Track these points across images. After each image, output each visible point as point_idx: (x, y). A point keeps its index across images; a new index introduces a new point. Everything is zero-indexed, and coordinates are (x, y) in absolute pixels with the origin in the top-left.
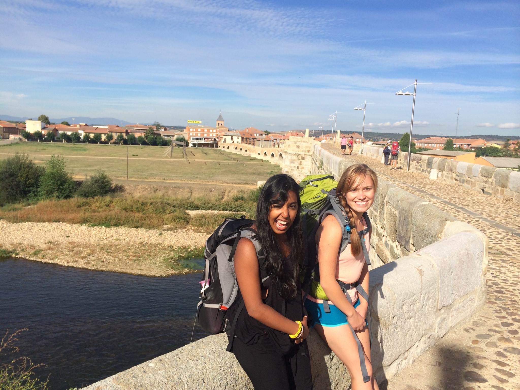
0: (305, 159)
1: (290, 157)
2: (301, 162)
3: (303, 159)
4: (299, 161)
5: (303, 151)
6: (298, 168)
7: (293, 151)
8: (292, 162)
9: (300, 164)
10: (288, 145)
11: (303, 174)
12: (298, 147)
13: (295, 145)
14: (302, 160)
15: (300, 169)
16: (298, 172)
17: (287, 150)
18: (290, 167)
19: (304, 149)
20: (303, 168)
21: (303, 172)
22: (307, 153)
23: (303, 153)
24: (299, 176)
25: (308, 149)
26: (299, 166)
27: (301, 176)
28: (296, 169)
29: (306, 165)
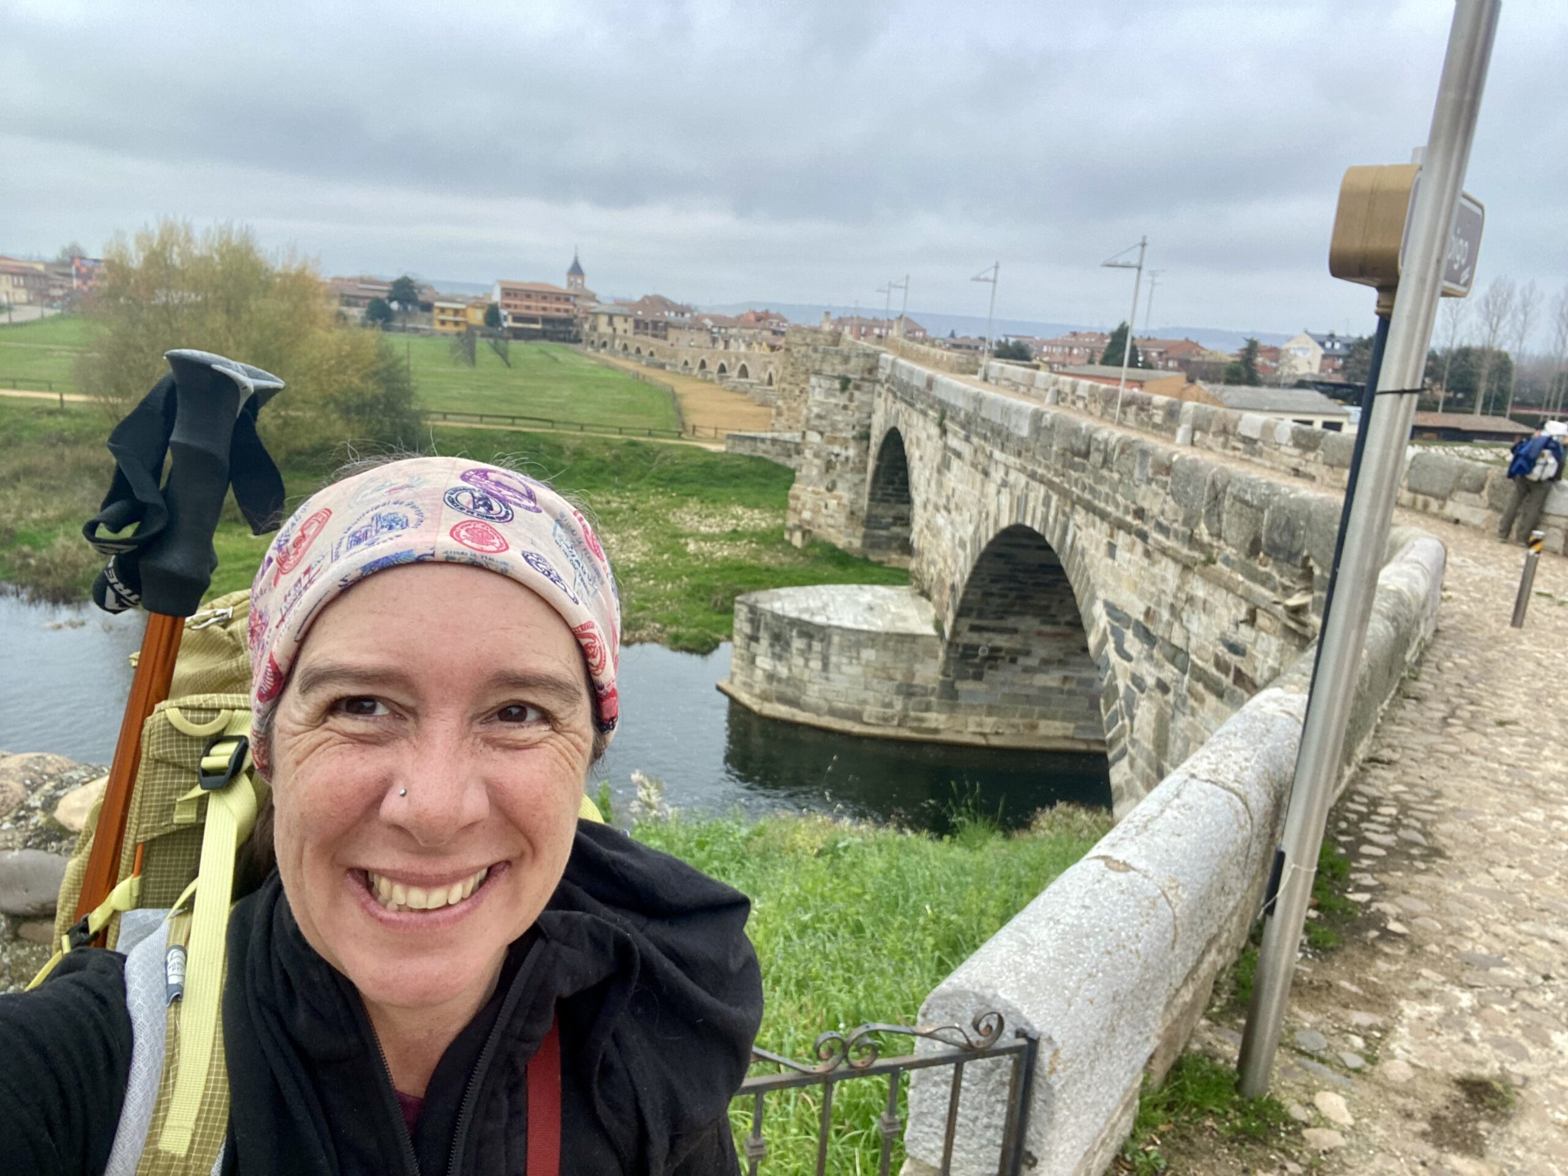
1: (825, 384)
2: (852, 395)
3: (858, 388)
5: (857, 371)
6: (845, 407)
7: (833, 369)
8: (831, 394)
9: (851, 399)
11: (856, 421)
12: (847, 360)
15: (849, 411)
16: (846, 417)
17: (821, 366)
18: (828, 405)
19: (861, 366)
20: (857, 408)
21: (856, 417)
22: (866, 376)
23: (859, 375)
25: (869, 367)
26: (848, 403)
28: (842, 410)
29: (864, 402)
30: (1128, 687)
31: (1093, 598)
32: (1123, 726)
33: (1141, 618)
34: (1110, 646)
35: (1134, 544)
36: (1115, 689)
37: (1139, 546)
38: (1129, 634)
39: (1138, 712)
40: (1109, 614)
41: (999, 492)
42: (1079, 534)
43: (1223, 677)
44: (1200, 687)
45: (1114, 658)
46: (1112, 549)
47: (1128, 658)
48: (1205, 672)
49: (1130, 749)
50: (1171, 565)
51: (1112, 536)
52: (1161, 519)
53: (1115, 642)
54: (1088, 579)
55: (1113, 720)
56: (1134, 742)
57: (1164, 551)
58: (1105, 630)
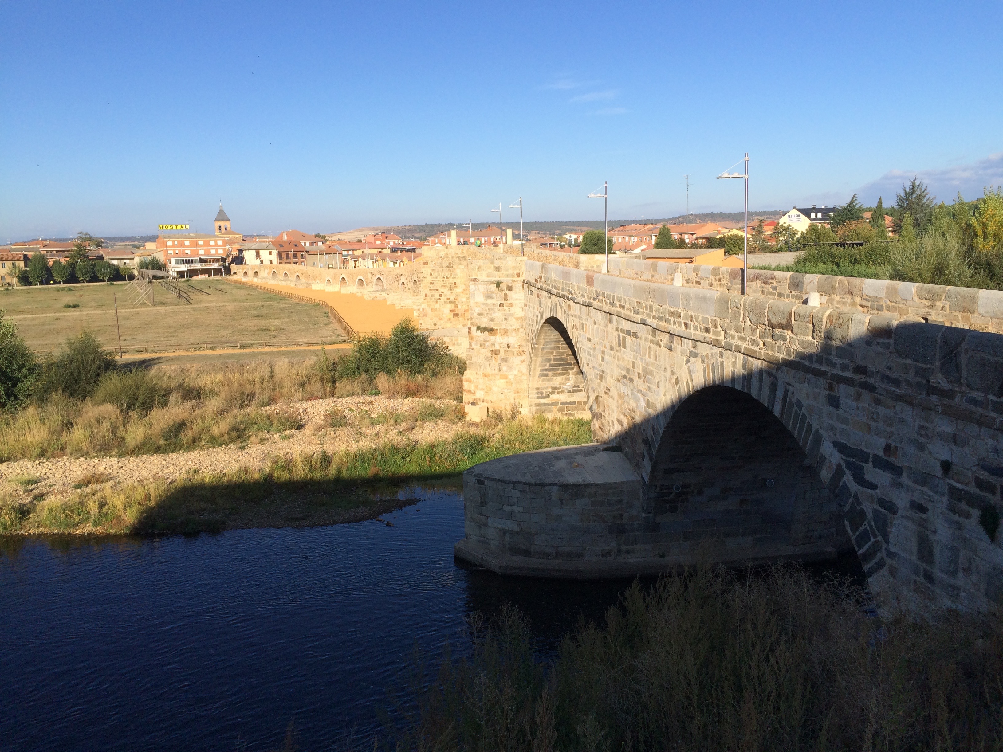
0: (513, 289)
1: (484, 288)
2: (506, 295)
3: (510, 289)
4: (502, 294)
5: (508, 276)
6: (501, 305)
7: (488, 276)
8: (488, 296)
9: (506, 299)
10: (477, 267)
11: (512, 315)
12: (498, 269)
13: (492, 266)
14: (508, 292)
15: (505, 308)
16: (503, 312)
17: (477, 275)
18: (486, 304)
19: (510, 272)
20: (511, 305)
21: (511, 312)
22: (516, 279)
23: (510, 279)
24: (506, 319)
25: (518, 272)
26: (503, 302)
27: (509, 319)
28: (499, 307)
29: (516, 299)
30: (875, 510)
31: (818, 440)
32: (876, 542)
33: (881, 453)
34: (848, 478)
35: (859, 395)
36: (862, 513)
37: (867, 396)
38: (869, 467)
39: (893, 531)
40: (840, 451)
41: (688, 361)
42: (791, 389)
43: (989, 496)
44: (963, 505)
45: (854, 487)
46: (834, 402)
47: (873, 487)
48: (966, 492)
49: (888, 561)
50: (908, 409)
51: (831, 388)
52: (888, 373)
53: (853, 475)
54: (810, 427)
55: (864, 537)
56: (891, 555)
57: (898, 398)
58: (839, 465)
